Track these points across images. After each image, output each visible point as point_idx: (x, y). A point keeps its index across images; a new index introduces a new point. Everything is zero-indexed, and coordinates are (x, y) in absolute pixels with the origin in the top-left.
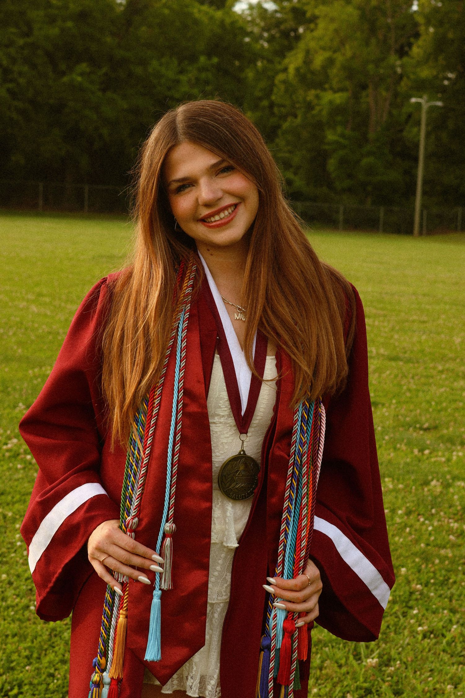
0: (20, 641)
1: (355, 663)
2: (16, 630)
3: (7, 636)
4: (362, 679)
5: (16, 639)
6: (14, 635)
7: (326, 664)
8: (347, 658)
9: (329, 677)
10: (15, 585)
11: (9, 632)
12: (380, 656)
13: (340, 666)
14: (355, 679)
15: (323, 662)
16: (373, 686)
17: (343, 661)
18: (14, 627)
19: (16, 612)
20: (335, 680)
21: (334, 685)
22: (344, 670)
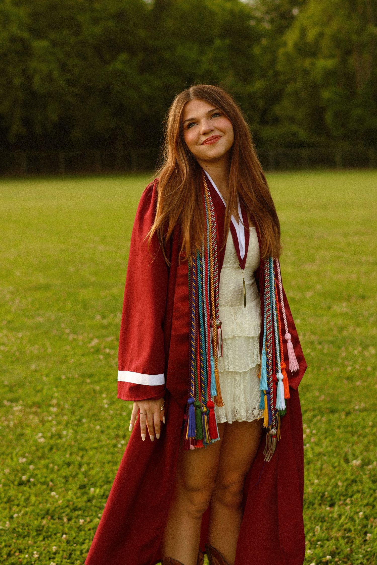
0: (113, 465)
1: (345, 465)
2: (110, 459)
3: (104, 463)
4: (349, 474)
5: (110, 464)
6: (109, 462)
7: (324, 466)
8: (339, 462)
9: (327, 475)
10: (106, 432)
11: (105, 461)
12: (363, 460)
13: (335, 468)
14: (345, 474)
15: (322, 465)
16: (357, 477)
17: (336, 464)
18: (109, 457)
19: (109, 449)
20: (331, 476)
21: (331, 479)
22: (337, 469)
